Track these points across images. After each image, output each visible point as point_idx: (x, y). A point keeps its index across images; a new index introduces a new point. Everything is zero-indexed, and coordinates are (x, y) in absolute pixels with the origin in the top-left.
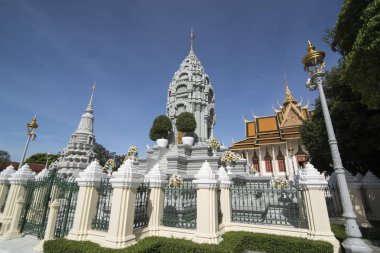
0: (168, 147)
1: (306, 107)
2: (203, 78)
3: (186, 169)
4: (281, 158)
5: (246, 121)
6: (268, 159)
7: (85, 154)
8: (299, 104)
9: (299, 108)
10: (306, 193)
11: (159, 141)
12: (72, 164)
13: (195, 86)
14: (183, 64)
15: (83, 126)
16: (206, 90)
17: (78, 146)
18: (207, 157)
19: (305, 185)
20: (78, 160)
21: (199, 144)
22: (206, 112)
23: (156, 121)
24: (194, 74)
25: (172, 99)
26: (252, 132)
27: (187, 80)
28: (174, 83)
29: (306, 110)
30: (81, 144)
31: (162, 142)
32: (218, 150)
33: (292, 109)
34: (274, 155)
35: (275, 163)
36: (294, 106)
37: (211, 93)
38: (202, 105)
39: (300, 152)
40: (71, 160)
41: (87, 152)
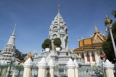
0: (50, 51)
1: (103, 35)
2: (64, 24)
3: (58, 60)
4: (93, 56)
5: (79, 40)
6: (88, 56)
7: (11, 53)
8: (101, 34)
9: (101, 35)
10: (106, 71)
11: (46, 49)
12: (5, 58)
13: (61, 27)
14: (56, 18)
15: (10, 42)
16: (65, 29)
17: (8, 50)
18: (66, 56)
19: (106, 67)
20: (8, 56)
21: (62, 51)
22: (65, 38)
23: (45, 41)
24: (60, 22)
25: (51, 32)
26: (81, 45)
27: (57, 24)
28: (52, 25)
29: (103, 36)
30: (9, 49)
31: (47, 50)
32: (71, 53)
33: (98, 36)
34: (90, 54)
35: (91, 58)
36: (99, 34)
37: (67, 30)
38: (63, 35)
39: (101, 54)
40: (5, 56)
41: (12, 52)
